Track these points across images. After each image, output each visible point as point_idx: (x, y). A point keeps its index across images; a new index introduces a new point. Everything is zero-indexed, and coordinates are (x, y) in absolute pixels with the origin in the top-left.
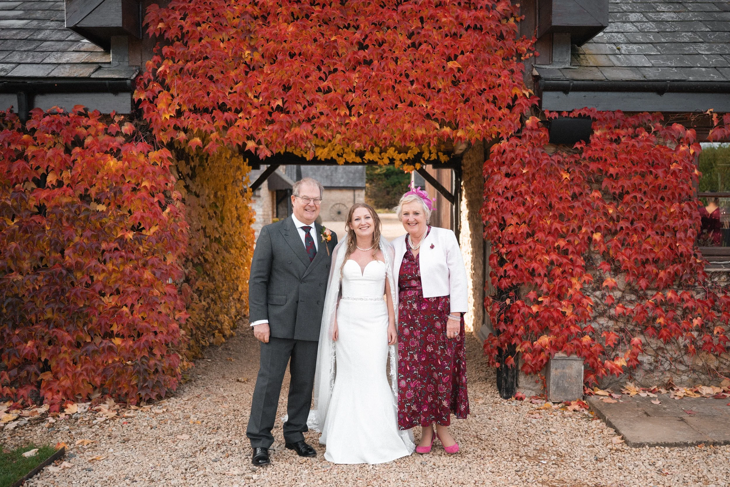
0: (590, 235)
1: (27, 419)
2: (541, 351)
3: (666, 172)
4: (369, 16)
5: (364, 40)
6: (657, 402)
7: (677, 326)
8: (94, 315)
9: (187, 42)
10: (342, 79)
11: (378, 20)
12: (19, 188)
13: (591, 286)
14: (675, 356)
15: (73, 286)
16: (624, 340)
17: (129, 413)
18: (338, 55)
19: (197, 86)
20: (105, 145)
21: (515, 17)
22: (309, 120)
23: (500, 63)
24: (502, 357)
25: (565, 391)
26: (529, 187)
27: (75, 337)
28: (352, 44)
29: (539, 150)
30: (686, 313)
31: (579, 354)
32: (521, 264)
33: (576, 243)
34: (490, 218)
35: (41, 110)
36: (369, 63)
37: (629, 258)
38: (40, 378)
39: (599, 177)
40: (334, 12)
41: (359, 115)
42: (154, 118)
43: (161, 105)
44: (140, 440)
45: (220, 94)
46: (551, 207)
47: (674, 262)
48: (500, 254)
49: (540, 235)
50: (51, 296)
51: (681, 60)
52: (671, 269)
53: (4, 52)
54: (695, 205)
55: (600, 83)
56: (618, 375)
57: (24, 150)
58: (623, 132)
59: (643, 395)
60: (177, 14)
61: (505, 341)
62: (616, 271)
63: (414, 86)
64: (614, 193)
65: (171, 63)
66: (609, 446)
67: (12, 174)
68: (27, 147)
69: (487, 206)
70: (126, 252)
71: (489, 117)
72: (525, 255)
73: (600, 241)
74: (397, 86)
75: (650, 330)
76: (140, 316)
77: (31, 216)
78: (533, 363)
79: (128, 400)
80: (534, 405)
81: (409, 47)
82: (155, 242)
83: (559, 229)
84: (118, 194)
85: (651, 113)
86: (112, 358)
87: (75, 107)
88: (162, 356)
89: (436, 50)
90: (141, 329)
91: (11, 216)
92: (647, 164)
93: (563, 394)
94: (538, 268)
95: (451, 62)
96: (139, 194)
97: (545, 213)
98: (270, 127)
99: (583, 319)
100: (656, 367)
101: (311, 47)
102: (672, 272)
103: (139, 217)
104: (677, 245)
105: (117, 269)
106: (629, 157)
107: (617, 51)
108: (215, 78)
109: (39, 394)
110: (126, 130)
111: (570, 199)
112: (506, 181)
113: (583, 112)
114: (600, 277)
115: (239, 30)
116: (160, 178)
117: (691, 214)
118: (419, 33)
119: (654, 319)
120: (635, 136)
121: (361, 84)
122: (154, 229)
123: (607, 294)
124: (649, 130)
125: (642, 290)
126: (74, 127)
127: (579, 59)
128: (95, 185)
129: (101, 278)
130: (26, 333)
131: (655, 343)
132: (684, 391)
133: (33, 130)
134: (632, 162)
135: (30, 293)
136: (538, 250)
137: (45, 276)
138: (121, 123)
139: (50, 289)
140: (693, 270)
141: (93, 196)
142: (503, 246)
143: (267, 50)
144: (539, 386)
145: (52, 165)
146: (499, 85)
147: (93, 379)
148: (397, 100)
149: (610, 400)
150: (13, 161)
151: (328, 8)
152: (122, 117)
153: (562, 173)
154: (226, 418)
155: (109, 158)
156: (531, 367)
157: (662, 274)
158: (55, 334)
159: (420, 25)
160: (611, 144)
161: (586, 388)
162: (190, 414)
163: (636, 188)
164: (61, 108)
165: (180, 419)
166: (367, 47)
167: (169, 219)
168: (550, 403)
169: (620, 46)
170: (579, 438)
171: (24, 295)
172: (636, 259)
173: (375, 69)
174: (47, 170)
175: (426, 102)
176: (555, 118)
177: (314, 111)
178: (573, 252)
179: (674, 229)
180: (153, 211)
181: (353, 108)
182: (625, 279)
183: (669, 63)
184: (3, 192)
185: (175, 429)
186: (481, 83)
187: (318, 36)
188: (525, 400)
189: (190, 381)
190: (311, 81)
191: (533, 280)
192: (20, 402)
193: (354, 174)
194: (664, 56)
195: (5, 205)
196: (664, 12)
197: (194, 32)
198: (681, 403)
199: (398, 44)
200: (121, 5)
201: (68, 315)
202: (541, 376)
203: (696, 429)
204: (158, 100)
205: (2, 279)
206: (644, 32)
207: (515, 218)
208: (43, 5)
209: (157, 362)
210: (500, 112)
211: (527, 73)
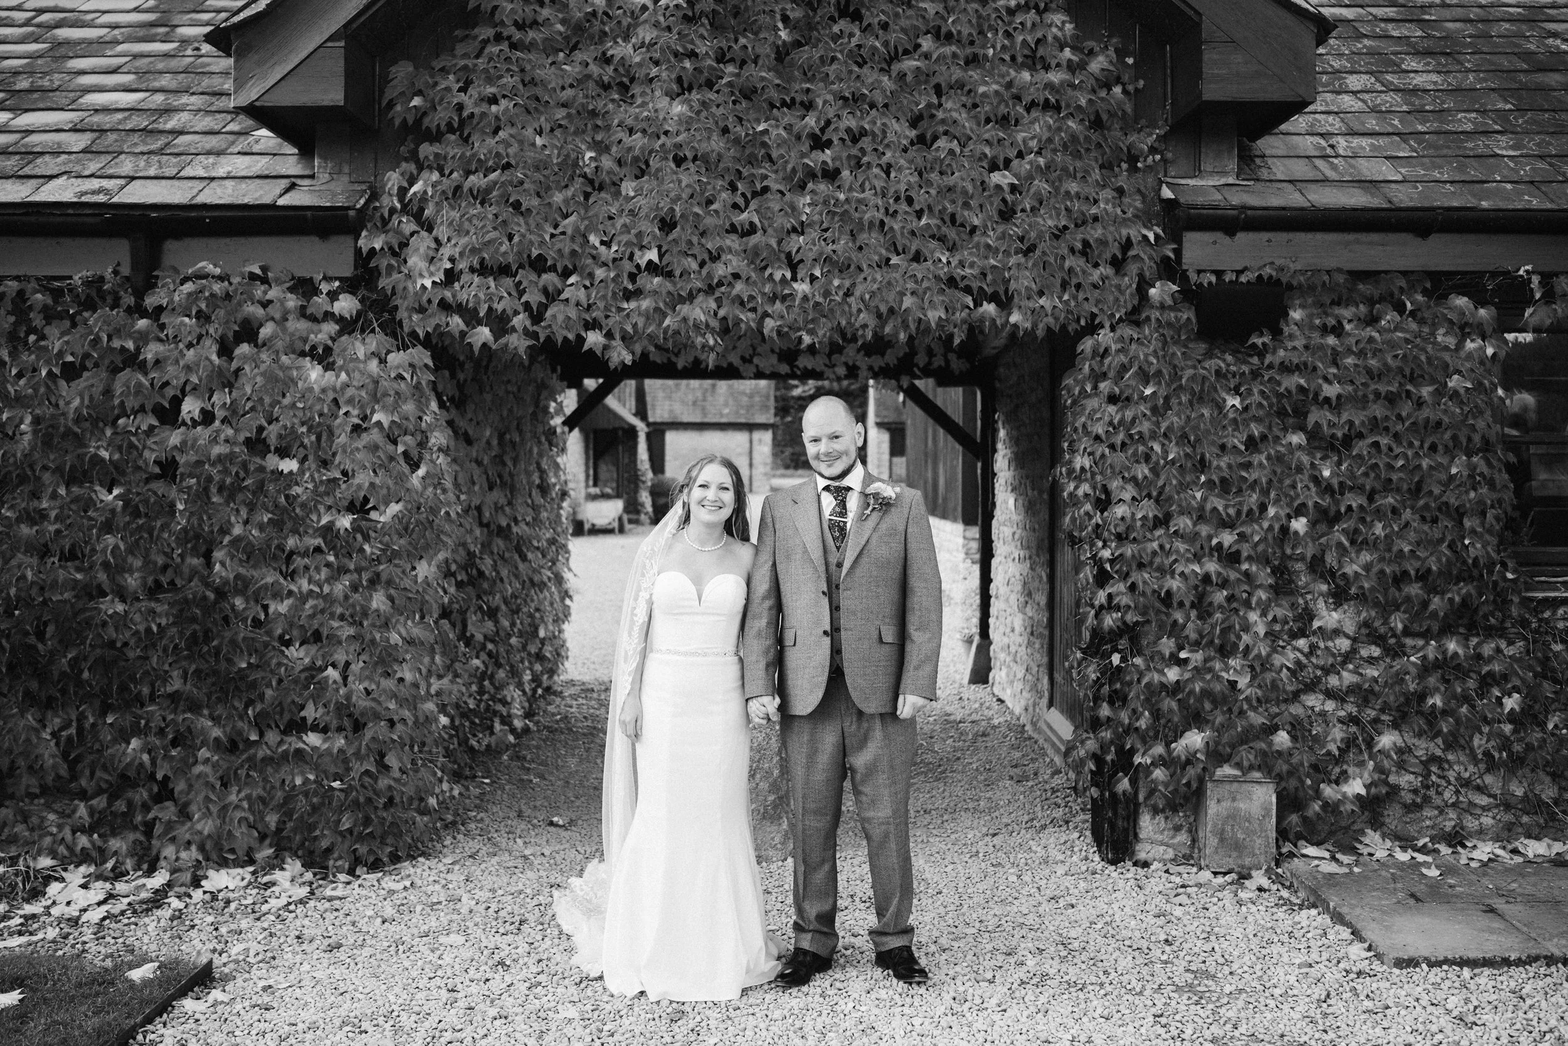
0: (1284, 521)
1: (126, 901)
2: (1188, 762)
3: (1438, 394)
4: (833, 83)
5: (823, 130)
6: (1434, 873)
7: (1469, 711)
8: (269, 685)
10: (778, 207)
11: (851, 89)
12: (127, 425)
13: (1287, 627)
14: (1467, 775)
15: (228, 624)
16: (1360, 741)
17: (334, 889)
18: (771, 159)
19: (489, 221)
20: (301, 338)
21: (1124, 85)
22: (710, 289)
23: (1096, 175)
24: (1103, 775)
25: (1238, 847)
27: (228, 729)
28: (798, 138)
29: (1177, 350)
30: (1489, 684)
31: (1267, 769)
32: (1145, 582)
33: (1256, 538)
34: (1076, 488)
35: (176, 270)
37: (1367, 570)
38: (151, 816)
39: (1302, 404)
40: (763, 74)
41: (813, 279)
42: (400, 287)
43: (416, 261)
44: (362, 946)
45: (533, 237)
46: (1202, 465)
47: (1459, 578)
48: (1097, 561)
49: (1184, 523)
50: (183, 645)
51: (1461, 168)
52: (1453, 593)
54: (1499, 459)
55: (1299, 213)
56: (1349, 816)
57: (138, 350)
58: (1346, 313)
59: (1403, 857)
60: (451, 81)
61: (1112, 742)
62: (1339, 597)
63: (923, 222)
64: (1333, 436)
65: (435, 176)
66: (1344, 965)
67: (113, 397)
68: (145, 345)
69: (1070, 462)
70: (336, 556)
71: (1075, 282)
72: (1151, 563)
73: (1306, 533)
74: (890, 222)
75: (1414, 721)
76: (361, 687)
77: (147, 481)
78: (1171, 788)
80: (1173, 878)
81: (912, 143)
82: (394, 536)
83: (1221, 509)
84: (324, 438)
85: (1404, 273)
86: (303, 773)
87: (245, 264)
88: (403, 771)
89: (967, 150)
90: (362, 714)
91: (108, 482)
92: (1399, 378)
93: (1234, 854)
94: (1178, 589)
95: (996, 173)
96: (365, 438)
97: (1191, 477)
98: (633, 305)
99: (1273, 697)
100: (1427, 799)
101: (717, 144)
102: (1457, 599)
103: (365, 486)
104: (1467, 542)
105: (317, 589)
106: (1361, 363)
107: (1329, 151)
108: (525, 205)
109: (149, 848)
110: (342, 309)
111: (1243, 448)
112: (1111, 412)
113: (1265, 273)
114: (1306, 609)
115: (573, 111)
116: (409, 407)
117: (1491, 479)
118: (933, 116)
119: (1422, 697)
120: (1372, 320)
121: (816, 218)
122: (395, 508)
123: (1322, 645)
124: (1400, 308)
125: (1394, 635)
126: (240, 304)
127: (1253, 167)
128: (277, 419)
130: (127, 721)
131: (1423, 747)
132: (1488, 849)
133: (160, 309)
134: (1370, 373)
135: (140, 639)
136: (1177, 552)
137: (171, 605)
138: (333, 296)
139: (182, 632)
140: (1499, 595)
141: (273, 441)
142: (1104, 546)
143: (630, 149)
144: (1183, 837)
145: (194, 379)
146: (1096, 219)
147: (262, 819)
148: (887, 249)
149: (1334, 868)
150: (115, 370)
151: (750, 70)
152: (337, 284)
153: (1224, 395)
154: (535, 902)
155: (309, 365)
156: (1165, 796)
157: (1436, 602)
159: (935, 101)
160: (1323, 336)
161: (1280, 842)
162: (461, 891)
163: (1375, 425)
164: (215, 266)
165: (440, 903)
166: (829, 144)
167: (425, 488)
168: (1206, 875)
169: (1333, 141)
171: (126, 644)
172: (1382, 572)
173: (846, 186)
174: (183, 391)
175: (948, 253)
176: (1210, 283)
177: (720, 270)
178: (1249, 558)
179: (1457, 509)
180: (395, 473)
181: (801, 266)
182: (1359, 613)
183: (1437, 175)
184: (92, 433)
185: (433, 924)
186: (1058, 215)
187: (731, 122)
188: (1153, 867)
189: (454, 823)
190: (716, 211)
191: (1168, 615)
192: (109, 865)
193: (751, 396)
194: (1426, 160)
195: (96, 460)
196: (1416, 72)
197: (484, 115)
198: (1485, 874)
199: (891, 137)
200: (342, 63)
201: (213, 684)
202: (1185, 816)
203: (1525, 929)
204: (409, 250)
205: (84, 610)
206: (1381, 112)
207: (1129, 487)
208: (174, 63)
209: (392, 783)
210: (1097, 273)
211: (1150, 194)
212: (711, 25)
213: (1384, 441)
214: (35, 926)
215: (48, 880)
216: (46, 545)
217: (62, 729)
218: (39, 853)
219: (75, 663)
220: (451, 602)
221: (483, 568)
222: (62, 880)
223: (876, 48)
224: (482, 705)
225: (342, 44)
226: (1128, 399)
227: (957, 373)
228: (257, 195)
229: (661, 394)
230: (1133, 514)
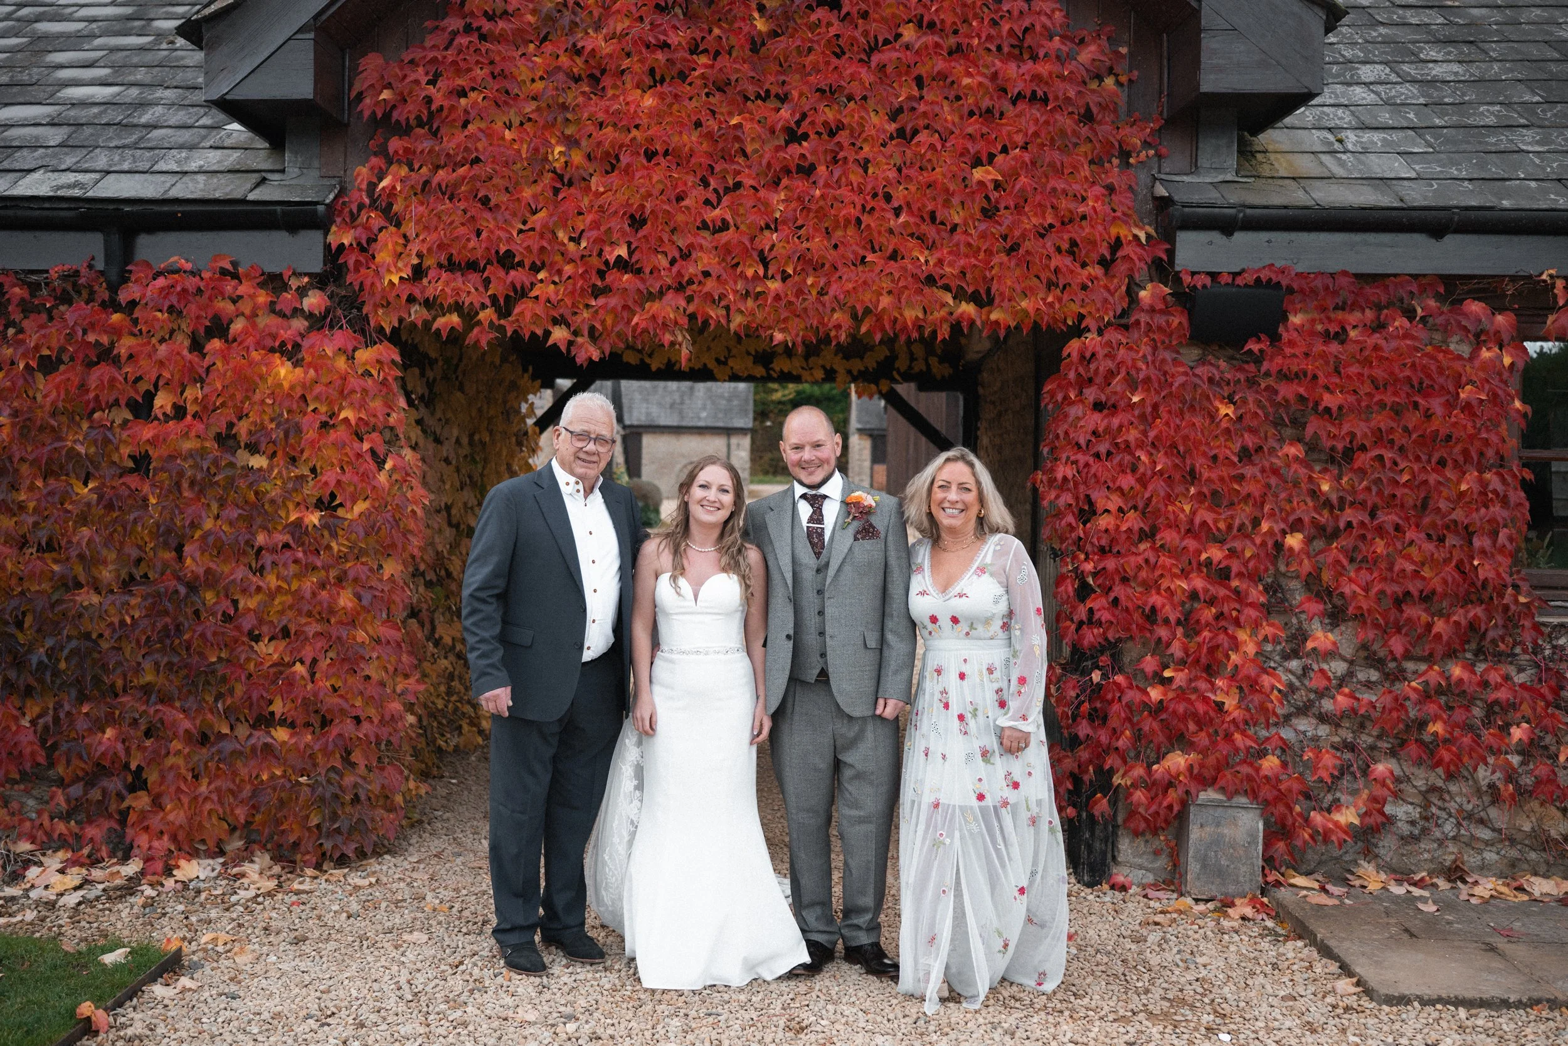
0: (1278, 537)
1: (101, 887)
2: (1170, 785)
3: (1449, 406)
4: (810, 74)
6: (1430, 908)
7: (1474, 741)
8: (238, 680)
9: (438, 128)
10: (751, 203)
11: (829, 81)
12: (101, 419)
13: (1278, 648)
14: (1470, 807)
15: (198, 617)
16: (1355, 768)
17: (301, 883)
18: (745, 154)
19: (458, 218)
20: (270, 334)
21: (1117, 75)
22: (680, 288)
23: (1086, 171)
24: (1080, 796)
25: (1221, 873)
26: (1145, 433)
27: (198, 722)
28: (773, 131)
29: (1168, 356)
30: (1495, 713)
31: (1253, 794)
32: (1128, 597)
33: (1248, 554)
34: (1058, 497)
35: (148, 265)
36: (807, 171)
37: (1366, 589)
38: (125, 805)
39: (1298, 415)
40: (737, 66)
42: (368, 282)
43: (383, 256)
44: (327, 940)
46: (1192, 476)
47: (1466, 601)
48: (1080, 575)
49: (1168, 536)
50: (155, 637)
51: (1482, 165)
52: (1459, 616)
53: (78, 151)
54: (1514, 476)
55: (1302, 212)
56: (1340, 846)
57: (112, 344)
58: (1355, 317)
59: (1398, 890)
60: (420, 74)
61: (1090, 761)
62: (1335, 617)
63: (902, 219)
64: (1333, 449)
65: (404, 171)
66: (1330, 999)
67: (88, 391)
68: (119, 340)
69: (1052, 470)
70: (305, 552)
71: (1061, 283)
72: (1135, 577)
73: (1302, 550)
74: (866, 219)
75: (1413, 749)
76: (328, 684)
77: (121, 476)
78: (1151, 811)
79: (299, 857)
80: (1152, 903)
81: (892, 138)
82: (362, 533)
83: (1210, 522)
84: (292, 434)
85: (1415, 277)
86: (269, 768)
87: (215, 258)
88: (369, 768)
89: (948, 144)
90: (328, 710)
91: (83, 476)
92: (1406, 388)
93: (1218, 881)
94: (1163, 606)
95: (979, 169)
96: (332, 435)
97: (1179, 489)
98: (601, 301)
99: (1262, 720)
100: (1425, 831)
101: (690, 139)
102: (1463, 622)
103: (333, 483)
104: (1476, 563)
105: (285, 586)
106: (1366, 371)
107: (1337, 146)
108: (493, 201)
109: (123, 836)
110: (311, 305)
111: (1236, 459)
112: (1096, 420)
113: (1264, 275)
114: (1300, 629)
115: (544, 105)
116: (376, 404)
117: (1505, 496)
118: (913, 109)
119: (1422, 724)
120: (1379, 326)
121: (790, 215)
122: (361, 507)
123: (1315, 667)
124: (1410, 314)
125: (1395, 659)
126: (210, 299)
127: (1254, 162)
128: (247, 415)
129: (252, 603)
130: (101, 711)
131: (1422, 778)
132: (1490, 886)
133: (133, 304)
134: (1374, 381)
136: (1163, 567)
137: (144, 598)
138: (302, 292)
139: (154, 625)
140: (1510, 619)
141: (243, 438)
142: (1087, 559)
143: (599, 144)
144: (1162, 862)
145: (166, 374)
146: (1084, 217)
147: (232, 810)
148: (864, 248)
149: (1323, 899)
150: (90, 365)
151: (723, 61)
152: (306, 279)
153: (1217, 404)
155: (278, 362)
156: (1146, 820)
157: (1440, 626)
158: (160, 715)
159: (916, 92)
160: (1326, 343)
161: (1267, 871)
162: (426, 890)
163: (1380, 437)
164: (187, 261)
165: (404, 900)
166: (805, 136)
167: (392, 485)
168: (1189, 901)
169: (1343, 135)
170: (1261, 979)
171: (101, 636)
172: (1382, 592)
173: (821, 182)
174: (156, 386)
175: (926, 252)
176: (1204, 286)
177: (692, 270)
178: (1240, 575)
179: (1466, 528)
180: (361, 470)
181: (773, 262)
182: (1356, 635)
183: (1455, 172)
184: (69, 427)
185: (397, 921)
186: (1044, 213)
187: (704, 116)
188: (1131, 891)
189: (420, 822)
190: (687, 208)
191: (1151, 632)
192: (86, 851)
193: (729, 400)
194: (1442, 156)
195: (72, 454)
196: (1435, 61)
197: (453, 108)
198: (1486, 912)
199: (870, 131)
200: (311, 55)
201: (187, 676)
202: (1166, 840)
203: (1527, 970)
204: (377, 246)
205: (59, 602)
206: (1395, 104)
207: (1115, 498)
208: (149, 57)
209: (359, 780)
210: (1085, 273)
211: (1143, 192)
212: (685, 14)
213: (1388, 455)
214: (15, 908)
215: (27, 864)
216: (24, 536)
217: (40, 716)
218: (20, 837)
219: (51, 653)
220: (419, 601)
221: (451, 569)
222: (40, 864)
223: (854, 38)
224: (450, 706)
225: (312, 35)
226: (1114, 406)
227: (939, 377)
228: (228, 189)
229: (637, 396)
230: (1118, 527)
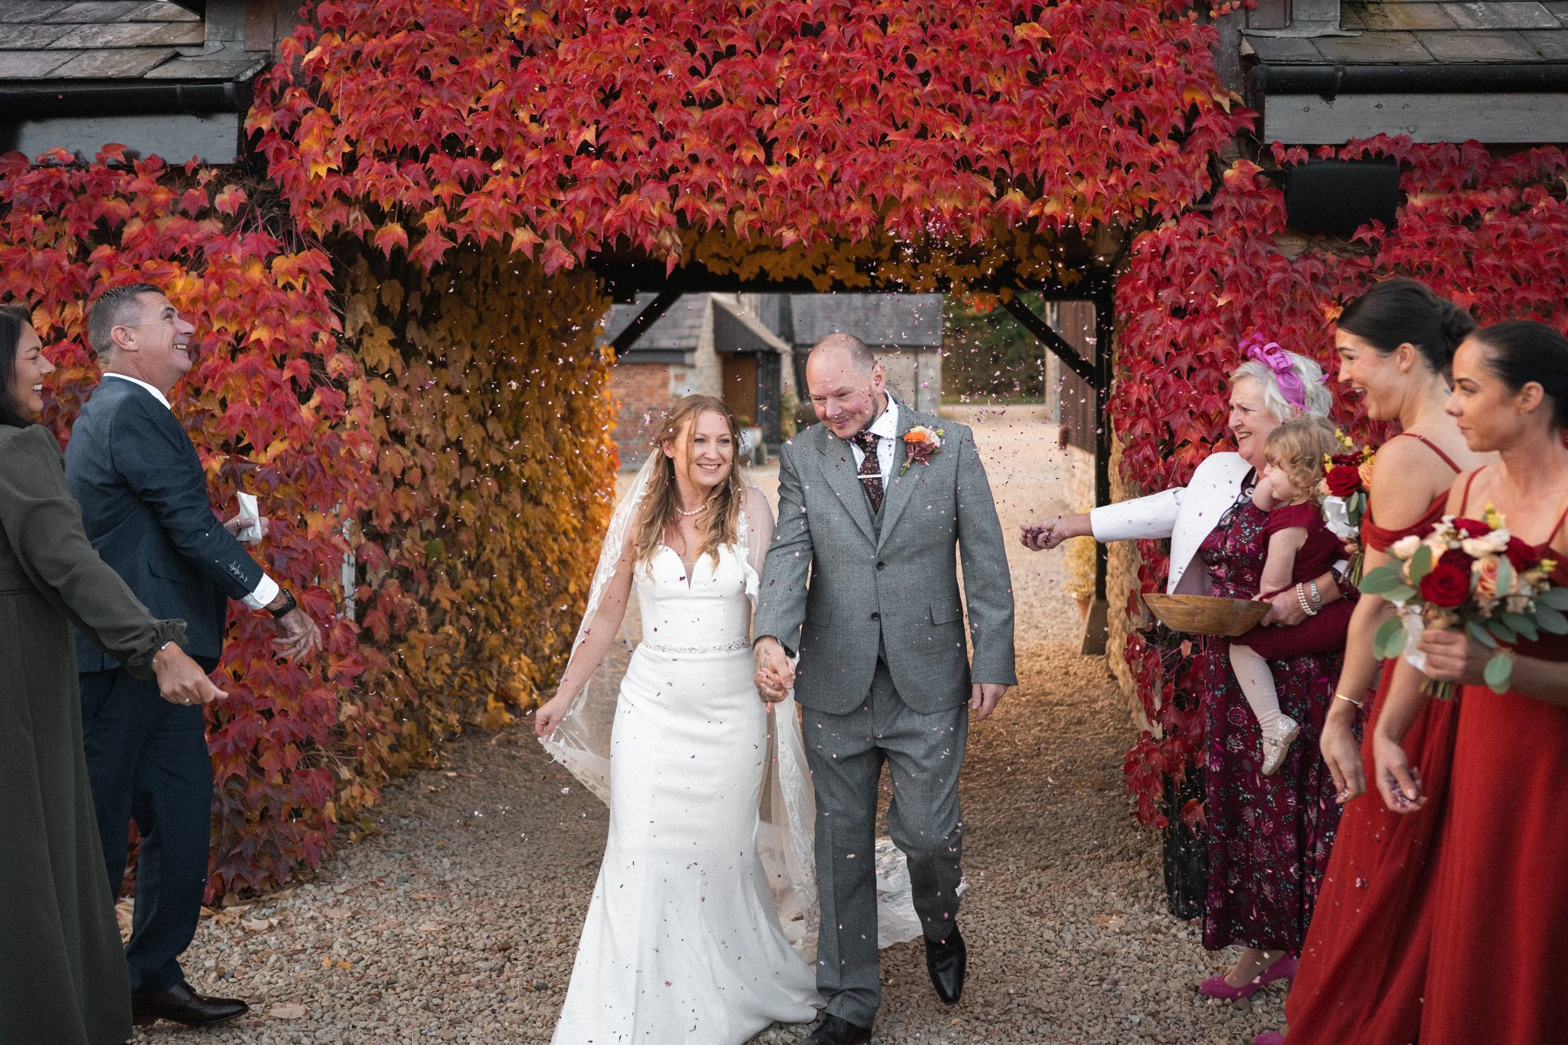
10: (747, 72)
18: (740, 14)
19: (391, 93)
20: (171, 239)
22: (663, 177)
23: (1153, 26)
24: (1172, 800)
29: (1263, 248)
34: (1133, 425)
35: (23, 157)
36: (815, 31)
41: (791, 161)
42: (291, 175)
43: (309, 144)
45: (447, 114)
55: (1415, 69)
58: (1488, 197)
63: (928, 88)
65: (335, 40)
71: (1124, 161)
74: (883, 87)
76: (229, 670)
87: (107, 148)
92: (1555, 283)
95: (1023, 25)
96: (242, 361)
98: (570, 194)
103: (241, 417)
108: (435, 75)
110: (224, 203)
112: (1175, 327)
113: (1373, 147)
116: (300, 323)
120: (1522, 208)
121: (794, 84)
122: (277, 447)
124: (1558, 192)
126: (97, 198)
127: (1364, 14)
134: (1515, 277)
138: (213, 188)
145: (40, 290)
146: (1150, 81)
148: (884, 124)
152: (214, 172)
153: (1322, 305)
155: (177, 271)
160: (1454, 230)
164: (71, 152)
167: (319, 422)
173: (830, 45)
175: (963, 129)
177: (674, 154)
180: (277, 403)
181: (776, 145)
186: (1102, 77)
190: (668, 78)
204: (302, 129)
207: (1198, 425)
209: (271, 791)
210: (1153, 152)
211: (1227, 50)
228: (126, 67)
